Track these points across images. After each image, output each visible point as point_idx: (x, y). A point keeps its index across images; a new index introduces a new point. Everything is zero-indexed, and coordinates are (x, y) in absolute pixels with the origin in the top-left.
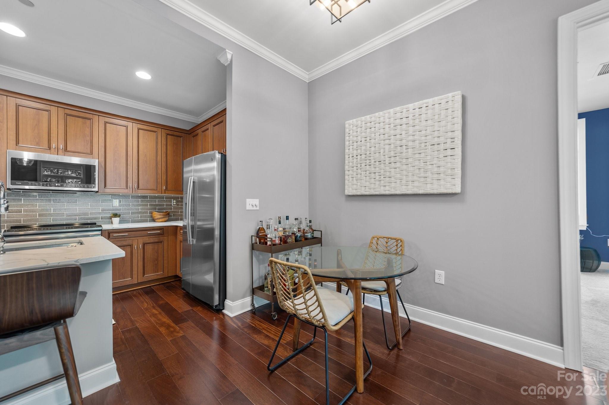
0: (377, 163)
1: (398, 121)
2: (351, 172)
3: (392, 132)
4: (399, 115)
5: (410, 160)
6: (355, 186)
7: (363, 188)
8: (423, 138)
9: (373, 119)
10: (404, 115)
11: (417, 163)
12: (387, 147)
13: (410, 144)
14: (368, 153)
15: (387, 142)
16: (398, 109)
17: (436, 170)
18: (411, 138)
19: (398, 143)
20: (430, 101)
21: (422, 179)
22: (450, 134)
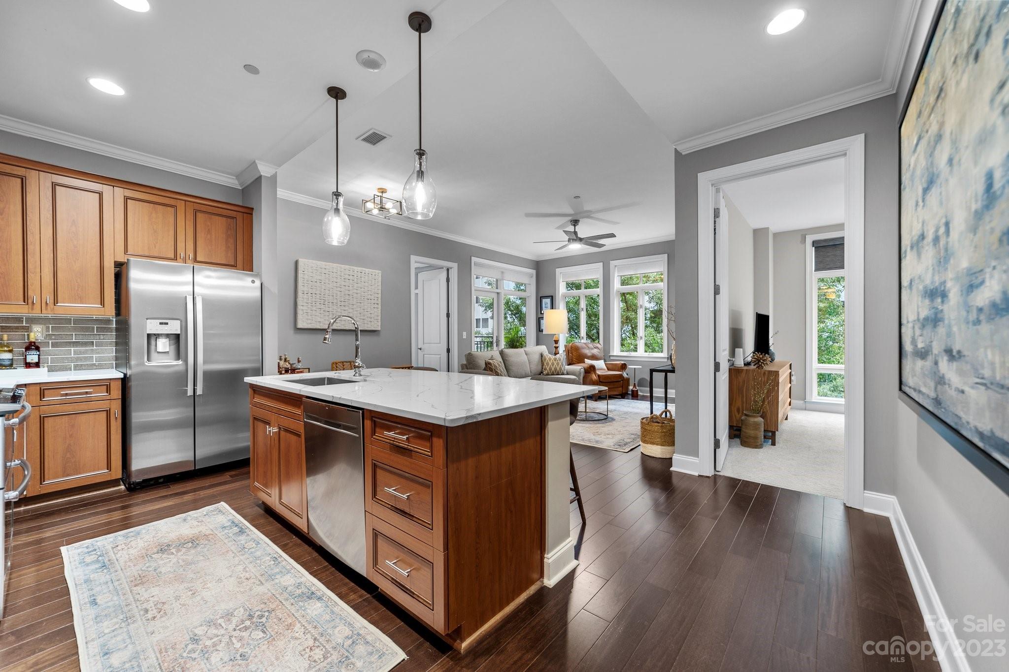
0: (330, 303)
1: (347, 277)
2: (305, 308)
3: (343, 283)
4: (347, 272)
5: (355, 306)
6: (309, 321)
7: (318, 323)
8: (363, 293)
9: (327, 267)
10: (351, 273)
11: (359, 309)
12: (339, 293)
13: (355, 295)
14: (323, 293)
15: (339, 289)
16: (347, 267)
17: (369, 315)
18: (355, 291)
19: (347, 292)
20: (367, 270)
21: (362, 321)
22: (376, 295)
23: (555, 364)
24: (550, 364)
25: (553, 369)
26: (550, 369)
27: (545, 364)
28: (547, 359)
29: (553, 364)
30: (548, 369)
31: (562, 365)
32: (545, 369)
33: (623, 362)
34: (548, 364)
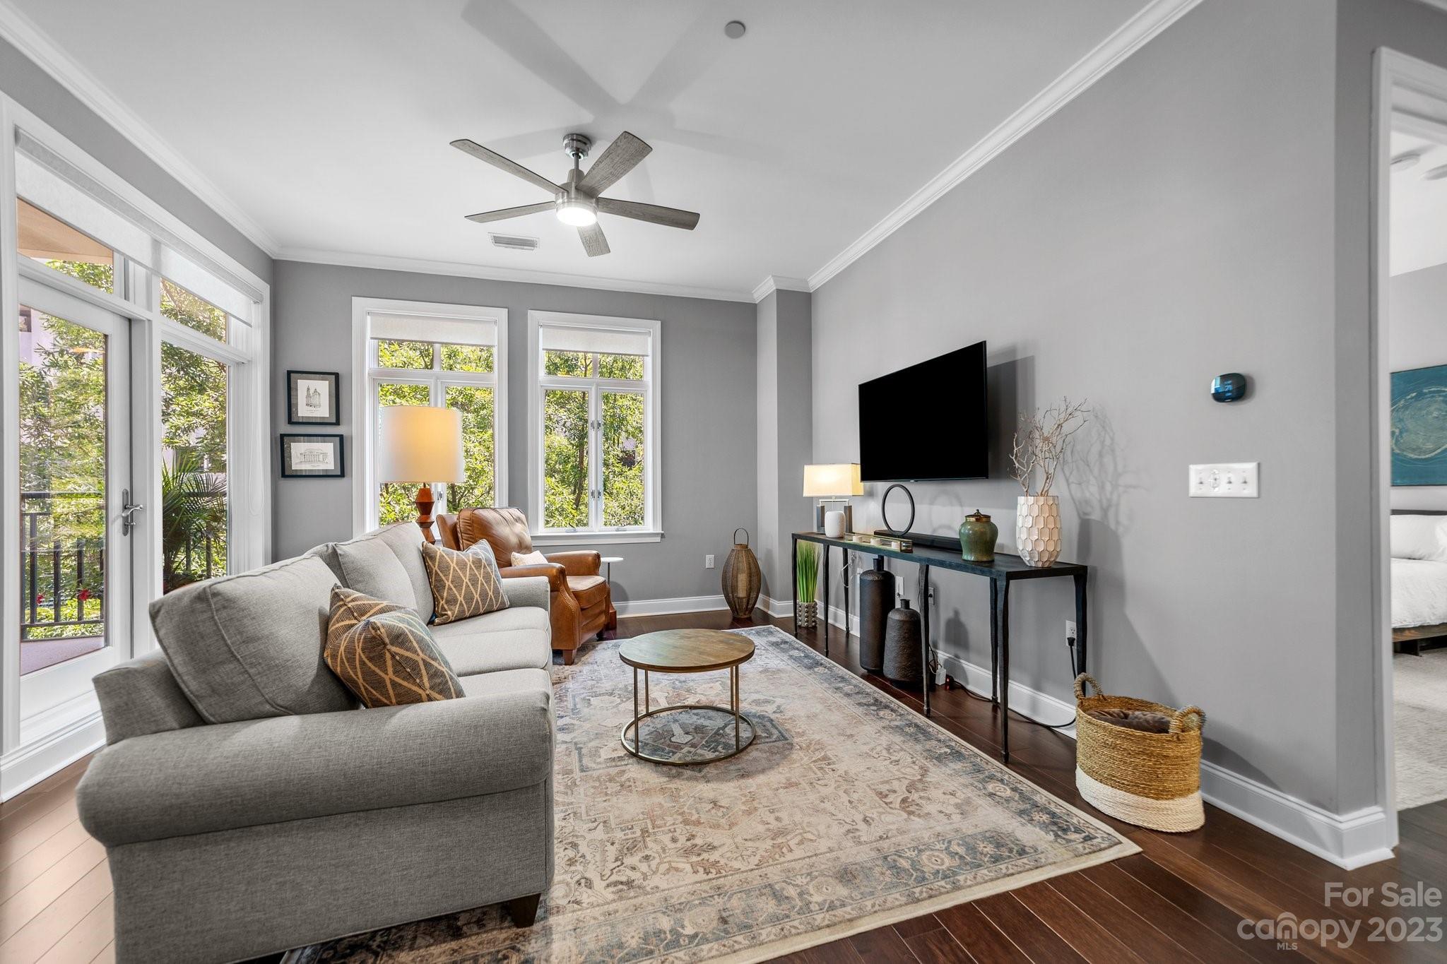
23: (481, 578)
24: (466, 580)
25: (477, 596)
26: (469, 598)
27: (448, 583)
28: (453, 565)
29: (474, 581)
30: (461, 599)
31: (487, 577)
32: (452, 601)
33: (595, 552)
34: (458, 582)
